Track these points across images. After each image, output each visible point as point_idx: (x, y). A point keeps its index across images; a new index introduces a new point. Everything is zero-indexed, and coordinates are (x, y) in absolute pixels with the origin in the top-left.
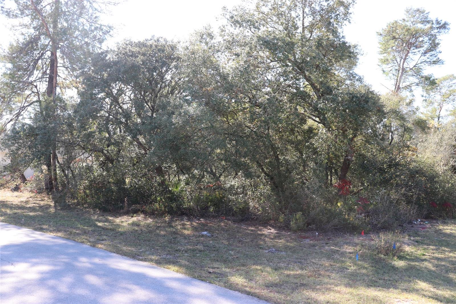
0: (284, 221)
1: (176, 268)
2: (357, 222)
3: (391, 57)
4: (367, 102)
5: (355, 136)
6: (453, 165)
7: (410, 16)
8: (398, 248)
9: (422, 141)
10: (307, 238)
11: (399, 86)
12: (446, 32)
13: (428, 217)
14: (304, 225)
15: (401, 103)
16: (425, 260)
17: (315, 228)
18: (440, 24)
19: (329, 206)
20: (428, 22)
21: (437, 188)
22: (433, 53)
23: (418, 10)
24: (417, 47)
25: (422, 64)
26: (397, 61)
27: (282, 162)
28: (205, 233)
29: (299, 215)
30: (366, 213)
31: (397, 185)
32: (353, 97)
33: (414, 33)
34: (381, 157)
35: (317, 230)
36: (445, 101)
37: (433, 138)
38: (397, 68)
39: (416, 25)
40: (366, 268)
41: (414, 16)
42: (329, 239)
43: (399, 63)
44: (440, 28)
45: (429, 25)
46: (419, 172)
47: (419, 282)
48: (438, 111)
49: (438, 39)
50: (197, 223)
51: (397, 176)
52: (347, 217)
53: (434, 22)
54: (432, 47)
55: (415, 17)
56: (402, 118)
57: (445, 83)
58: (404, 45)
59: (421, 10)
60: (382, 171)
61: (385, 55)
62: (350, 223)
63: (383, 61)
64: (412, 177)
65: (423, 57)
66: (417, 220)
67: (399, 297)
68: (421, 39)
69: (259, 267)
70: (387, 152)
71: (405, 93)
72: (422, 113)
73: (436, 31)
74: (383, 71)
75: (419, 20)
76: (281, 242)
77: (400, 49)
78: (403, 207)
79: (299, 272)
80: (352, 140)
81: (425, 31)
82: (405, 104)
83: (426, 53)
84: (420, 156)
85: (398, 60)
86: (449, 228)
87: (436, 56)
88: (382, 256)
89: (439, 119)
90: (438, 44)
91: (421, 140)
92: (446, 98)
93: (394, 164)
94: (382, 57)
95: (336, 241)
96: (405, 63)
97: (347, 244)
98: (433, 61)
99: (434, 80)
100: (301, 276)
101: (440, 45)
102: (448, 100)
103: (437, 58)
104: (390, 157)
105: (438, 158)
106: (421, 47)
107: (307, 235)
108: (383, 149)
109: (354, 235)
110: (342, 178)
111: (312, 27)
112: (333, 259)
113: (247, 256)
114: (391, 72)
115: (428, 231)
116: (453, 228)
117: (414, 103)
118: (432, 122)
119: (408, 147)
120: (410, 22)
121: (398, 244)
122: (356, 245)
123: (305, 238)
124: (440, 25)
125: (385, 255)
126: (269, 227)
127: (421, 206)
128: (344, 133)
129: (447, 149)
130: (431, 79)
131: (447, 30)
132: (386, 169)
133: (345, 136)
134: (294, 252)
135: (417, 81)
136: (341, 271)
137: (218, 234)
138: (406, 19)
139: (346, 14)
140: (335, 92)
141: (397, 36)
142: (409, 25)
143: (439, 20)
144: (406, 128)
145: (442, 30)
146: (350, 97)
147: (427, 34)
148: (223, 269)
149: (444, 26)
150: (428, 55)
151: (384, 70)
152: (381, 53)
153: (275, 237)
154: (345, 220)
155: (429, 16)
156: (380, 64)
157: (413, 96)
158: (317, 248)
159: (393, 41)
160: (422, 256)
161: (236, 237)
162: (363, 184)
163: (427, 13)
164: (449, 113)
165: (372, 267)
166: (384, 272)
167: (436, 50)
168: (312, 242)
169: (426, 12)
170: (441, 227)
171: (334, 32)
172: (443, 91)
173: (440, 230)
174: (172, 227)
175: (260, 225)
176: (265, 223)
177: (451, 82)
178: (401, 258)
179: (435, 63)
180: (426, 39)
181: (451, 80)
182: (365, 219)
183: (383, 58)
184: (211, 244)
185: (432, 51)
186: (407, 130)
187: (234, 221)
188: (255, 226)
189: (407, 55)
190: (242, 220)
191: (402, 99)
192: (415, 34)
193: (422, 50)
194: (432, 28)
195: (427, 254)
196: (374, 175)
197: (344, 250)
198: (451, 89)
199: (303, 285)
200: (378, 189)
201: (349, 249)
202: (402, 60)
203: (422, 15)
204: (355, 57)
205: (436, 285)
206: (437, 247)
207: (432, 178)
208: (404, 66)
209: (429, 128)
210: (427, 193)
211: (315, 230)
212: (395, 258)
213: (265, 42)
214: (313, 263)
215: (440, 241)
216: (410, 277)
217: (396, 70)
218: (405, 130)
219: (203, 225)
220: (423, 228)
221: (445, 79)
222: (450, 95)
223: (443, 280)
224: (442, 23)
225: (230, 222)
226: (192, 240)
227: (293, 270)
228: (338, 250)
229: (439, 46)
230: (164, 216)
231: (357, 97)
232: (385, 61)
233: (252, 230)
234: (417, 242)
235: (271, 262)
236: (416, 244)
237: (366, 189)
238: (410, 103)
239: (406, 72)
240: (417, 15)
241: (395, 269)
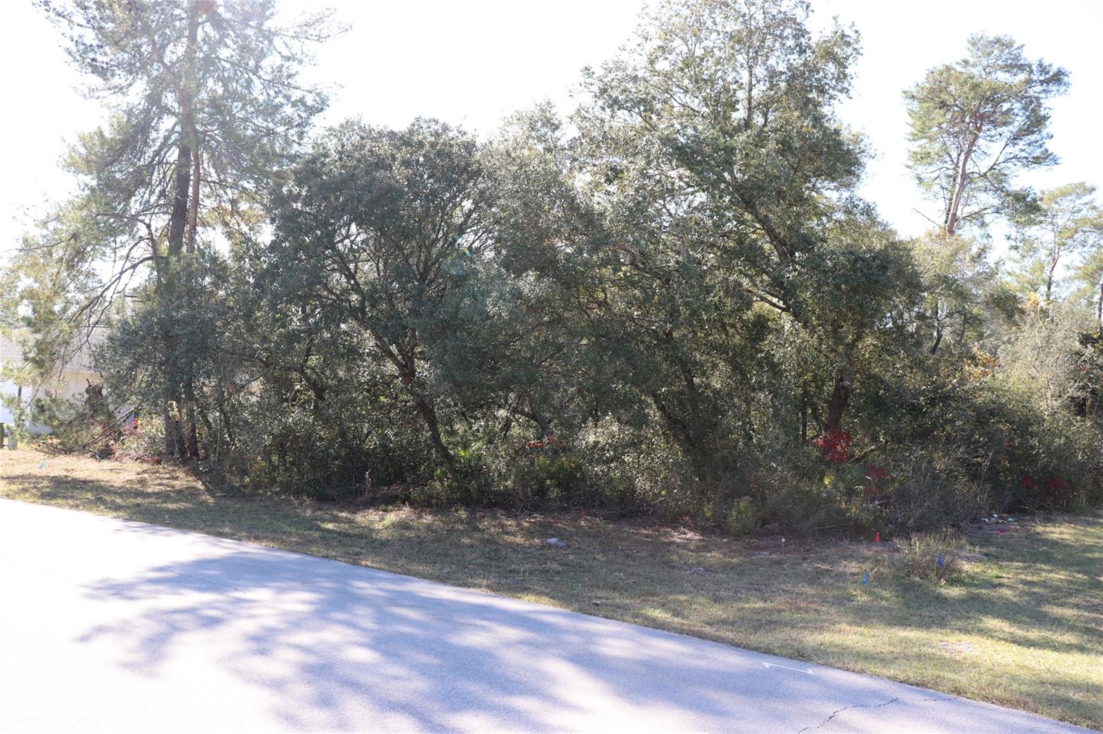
0: (713, 515)
2: (864, 516)
3: (937, 146)
4: (885, 269)
5: (859, 337)
6: (1075, 396)
7: (980, 53)
8: (948, 566)
9: (1009, 341)
10: (763, 549)
11: (954, 215)
12: (1061, 91)
13: (1014, 509)
14: (757, 523)
15: (960, 256)
16: (1000, 585)
17: (777, 531)
18: (1047, 73)
19: (804, 486)
20: (1021, 68)
21: (1033, 448)
22: (1033, 138)
23: (998, 41)
24: (995, 124)
25: (1009, 165)
26: (950, 156)
27: (703, 392)
28: (553, 540)
29: (744, 503)
30: (882, 499)
31: (949, 440)
33: (988, 93)
34: (915, 381)
35: (782, 534)
36: (1064, 245)
37: (1031, 335)
38: (951, 172)
39: (994, 76)
40: (887, 599)
41: (989, 54)
42: (808, 551)
43: (955, 161)
44: (1047, 82)
45: (1022, 76)
46: (995, 411)
47: (984, 619)
48: (1048, 269)
49: (1044, 106)
51: (947, 421)
52: (843, 506)
53: (1034, 68)
54: (1032, 125)
55: (992, 56)
56: (962, 295)
57: (1066, 204)
58: (967, 120)
59: (1006, 40)
60: (915, 410)
61: (924, 141)
62: (850, 519)
63: (919, 157)
64: (981, 423)
65: (1010, 149)
66: (991, 516)
68: (1006, 106)
69: (682, 598)
70: (929, 371)
71: (968, 232)
72: (1009, 274)
73: (1038, 88)
74: (920, 179)
75: (1000, 62)
76: (712, 557)
77: (956, 129)
78: (961, 486)
79: (760, 605)
80: (853, 345)
81: (1014, 89)
82: (968, 258)
83: (1015, 138)
84: (1000, 376)
85: (954, 155)
86: (1058, 530)
87: (1041, 146)
88: (917, 579)
89: (1049, 289)
90: (1045, 118)
91: (1005, 339)
92: (1066, 237)
93: (941, 397)
94: (915, 146)
95: (823, 554)
96: (969, 162)
97: (845, 558)
98: (1034, 158)
99: (1034, 200)
101: (1050, 120)
102: (1070, 242)
103: (1043, 149)
104: (933, 383)
105: (1042, 379)
106: (1005, 124)
107: (763, 543)
108: (919, 364)
109: (860, 542)
110: (832, 426)
112: (820, 584)
114: (938, 181)
115: (1012, 537)
116: (1065, 530)
117: (988, 255)
118: (1032, 295)
119: (973, 358)
120: (980, 68)
121: (947, 559)
122: (865, 559)
123: (759, 548)
124: (1048, 76)
125: (921, 578)
126: (682, 529)
127: (997, 486)
128: (835, 330)
129: (1059, 362)
130: (1029, 199)
131: (1063, 88)
132: (923, 406)
133: (837, 336)
135: (996, 202)
136: (838, 604)
137: (579, 543)
138: (971, 61)
141: (950, 101)
142: (977, 74)
143: (1046, 63)
144: (969, 316)
145: (1053, 87)
146: (849, 261)
147: (1019, 96)
148: (618, 600)
149: (1057, 78)
150: (1021, 144)
151: (922, 176)
152: (915, 137)
153: (698, 549)
154: (840, 512)
155: (1023, 55)
156: (911, 163)
157: (988, 236)
158: (785, 566)
159: (942, 111)
160: (994, 579)
161: (617, 548)
162: (875, 439)
163: (1019, 48)
164: (1072, 273)
165: (897, 597)
166: (921, 605)
167: (1040, 132)
168: (774, 556)
169: (1015, 46)
170: (1040, 529)
172: (1060, 221)
173: (1038, 533)
174: (479, 530)
175: (663, 526)
176: (674, 520)
177: (1078, 202)
178: (953, 582)
179: (1037, 161)
180: (1017, 106)
182: (882, 512)
183: (919, 150)
184: (572, 560)
185: (1033, 133)
186: (971, 321)
187: (607, 519)
188: (651, 526)
189: (972, 144)
190: (623, 516)
191: (964, 247)
192: (993, 97)
193: (1007, 131)
194: (1029, 82)
195: (1005, 576)
196: (899, 420)
197: (841, 569)
198: (1079, 216)
200: (910, 449)
201: (850, 567)
202: (963, 157)
203: (1007, 51)
204: (857, 162)
206: (1026, 565)
207: (1025, 424)
208: (967, 167)
209: (1022, 312)
210: (1013, 458)
211: (777, 534)
212: (943, 582)
214: (783, 590)
215: (1034, 554)
217: (949, 176)
218: (966, 321)
220: (1002, 531)
221: (1064, 194)
222: (1076, 232)
223: (1030, 617)
224: (1053, 70)
225: (598, 519)
226: (530, 553)
227: (746, 602)
228: (828, 570)
229: (1047, 123)
230: (453, 509)
232: (924, 157)
233: (647, 536)
234: (987, 555)
235: (702, 590)
236: (986, 558)
237: (882, 449)
238: (979, 256)
239: (971, 182)
240: (996, 52)
241: (941, 600)
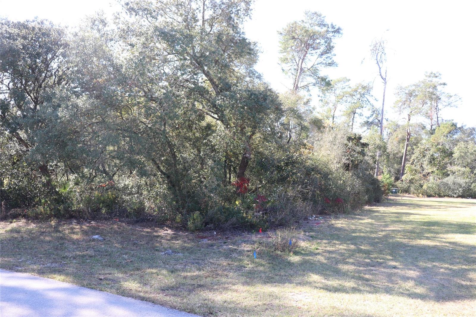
0: (181, 221)
1: (62, 277)
2: (255, 220)
3: (290, 56)
4: (265, 100)
5: (253, 133)
6: (345, 162)
7: (308, 18)
8: (294, 244)
9: (318, 140)
10: (205, 238)
11: (297, 85)
12: (340, 36)
13: (322, 213)
14: (202, 225)
15: (299, 102)
16: (318, 254)
17: (213, 228)
18: (335, 28)
19: (227, 205)
20: (324, 25)
21: (330, 185)
22: (329, 55)
23: (316, 13)
24: (314, 49)
25: (319, 65)
26: (295, 60)
27: (179, 159)
28: (96, 237)
29: (197, 214)
30: (264, 211)
31: (294, 182)
32: (251, 95)
33: (312, 34)
34: (279, 155)
35: (215, 229)
36: (339, 101)
37: (327, 137)
38: (296, 67)
39: (313, 27)
40: (264, 265)
41: (312, 19)
42: (227, 238)
43: (298, 62)
44: (334, 32)
45: (325, 29)
46: (314, 169)
47: (312, 275)
48: (333, 111)
49: (333, 42)
50: (88, 226)
51: (293, 173)
52: (245, 215)
53: (330, 26)
54: (328, 50)
55: (313, 20)
56: (299, 117)
57: (340, 85)
58: (303, 45)
59: (318, 13)
60: (279, 168)
61: (285, 54)
62: (248, 222)
63: (283, 60)
64: (308, 174)
65: (319, 59)
66: (312, 216)
67: (293, 290)
68: (318, 41)
69: (154, 271)
70: (285, 151)
71: (302, 93)
72: (318, 113)
73: (331, 34)
74: (283, 70)
75: (316, 22)
76: (178, 243)
77: (298, 49)
78: (300, 204)
79: (197, 273)
80: (250, 137)
81: (322, 33)
82: (302, 103)
83: (322, 55)
84: (316, 154)
85: (297, 59)
86: (341, 222)
87: (331, 59)
88: (279, 252)
89: (333, 119)
90: (333, 47)
91: (317, 139)
92: (340, 98)
93: (291, 162)
94: (282, 55)
95: (234, 240)
96: (304, 63)
97: (245, 242)
99: (329, 81)
100: (198, 277)
102: (341, 101)
103: (332, 60)
104: (287, 155)
105: (332, 156)
106: (318, 49)
107: (205, 235)
108: (281, 147)
109: (252, 233)
110: (241, 176)
111: (212, 21)
112: (231, 258)
113: (142, 260)
114: (290, 71)
115: (322, 226)
116: (344, 222)
117: (310, 102)
118: (327, 121)
119: (305, 145)
120: (309, 24)
121: (294, 240)
122: (254, 243)
123: (203, 238)
124: (335, 30)
125: (281, 252)
126: (166, 228)
127: (315, 202)
128: (242, 130)
129: (339, 148)
130: (327, 80)
131: (340, 35)
132: (283, 166)
133: (243, 132)
134: (191, 253)
135: (314, 81)
136: (239, 270)
137: (110, 237)
138: (305, 21)
139: (247, 10)
140: (233, 89)
141: (296, 37)
142: (307, 26)
143: (334, 25)
144: (303, 126)
145: (336, 34)
146: (248, 95)
147: (323, 37)
148: (116, 275)
149: (338, 31)
150: (324, 57)
151: (284, 69)
152: (281, 52)
153: (172, 238)
154: (243, 218)
155: (325, 20)
156: (280, 62)
157: (311, 95)
158: (215, 247)
159: (293, 41)
160: (315, 250)
161: (130, 240)
162: (261, 182)
163: (323, 17)
164: (342, 113)
165: (270, 263)
166: (281, 268)
167: (331, 53)
168: (210, 242)
169: (322, 16)
170: (333, 222)
171: (235, 27)
172: (338, 92)
173: (333, 224)
174: (59, 232)
175: (156, 227)
176: (161, 223)
177: (344, 85)
178: (296, 253)
179: (330, 64)
180: (323, 41)
181: (344, 82)
182: (263, 217)
183: (283, 57)
184: (103, 248)
185: (328, 53)
186: (304, 128)
187: (128, 223)
188: (150, 227)
189: (305, 56)
190: (137, 222)
191: (300, 98)
192: (313, 36)
193: (319, 51)
194: (327, 31)
195: (320, 248)
196: (272, 173)
197: (242, 248)
198: (344, 90)
199: (200, 286)
200: (276, 187)
201: (246, 247)
202: (301, 60)
203: (319, 18)
204: (255, 55)
205: (326, 276)
206: (329, 241)
207: (326, 175)
208: (302, 66)
209: (324, 127)
210: (321, 190)
211: (213, 229)
212: (291, 254)
213: (163, 33)
214: (211, 263)
215: (332, 235)
216: (304, 271)
217: (295, 69)
218: (302, 129)
219: (94, 228)
220: (318, 224)
221: (339, 81)
222: (343, 97)
223: (333, 271)
224: (337, 27)
225: (124, 224)
226: (82, 244)
227: (190, 272)
228: (236, 249)
229: (334, 49)
230: (49, 220)
231: (255, 94)
232: (285, 60)
233: (148, 232)
234: (312, 237)
235: (168, 264)
236: (311, 239)
237: (264, 187)
238: (307, 102)
239: (304, 72)
240: (315, 18)
241: (290, 264)
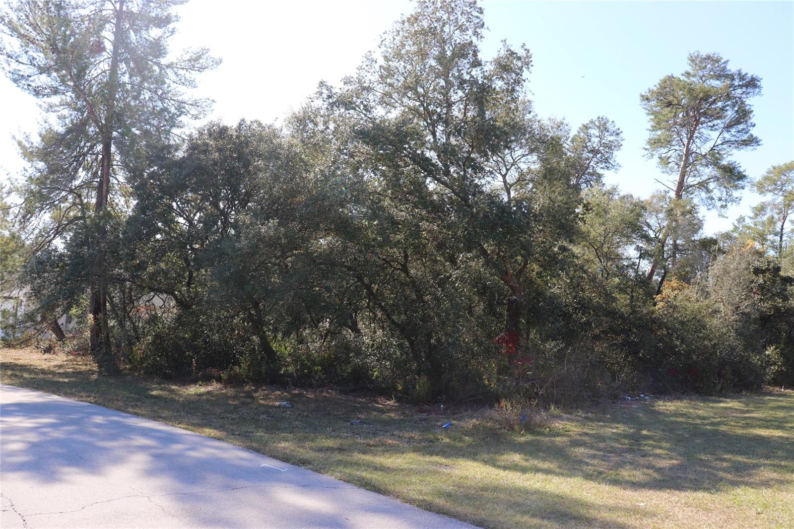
7: (697, 67)
12: (756, 92)
18: (745, 79)
20: (726, 76)
22: (741, 127)
23: (708, 57)
24: (714, 118)
25: (725, 146)
33: (702, 95)
39: (708, 82)
41: (704, 68)
44: (747, 86)
45: (727, 82)
49: (747, 103)
53: (735, 76)
54: (740, 117)
55: (707, 69)
59: (715, 57)
61: (661, 131)
63: (653, 142)
65: (725, 135)
68: (719, 104)
73: (740, 91)
75: (712, 73)
81: (720, 91)
83: (728, 127)
87: (747, 132)
89: (781, 238)
90: (749, 112)
98: (742, 141)
101: (753, 113)
103: (749, 135)
106: (720, 117)
120: (698, 77)
124: (745, 82)
131: (757, 90)
135: (716, 173)
138: (691, 72)
141: (675, 102)
142: (696, 81)
143: (743, 73)
145: (750, 90)
149: (752, 83)
150: (733, 131)
152: (653, 129)
155: (728, 67)
156: (648, 147)
159: (669, 109)
163: (725, 63)
167: (746, 122)
169: (722, 61)
179: (746, 143)
180: (728, 104)
183: (653, 137)
185: (740, 123)
193: (723, 122)
194: (732, 86)
203: (717, 65)
208: (691, 149)
224: (749, 77)
229: (751, 116)
232: (657, 143)
240: (709, 66)
